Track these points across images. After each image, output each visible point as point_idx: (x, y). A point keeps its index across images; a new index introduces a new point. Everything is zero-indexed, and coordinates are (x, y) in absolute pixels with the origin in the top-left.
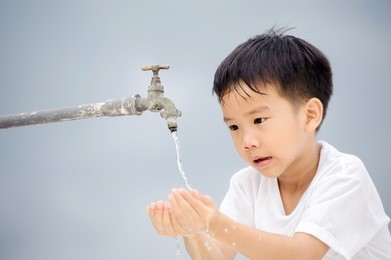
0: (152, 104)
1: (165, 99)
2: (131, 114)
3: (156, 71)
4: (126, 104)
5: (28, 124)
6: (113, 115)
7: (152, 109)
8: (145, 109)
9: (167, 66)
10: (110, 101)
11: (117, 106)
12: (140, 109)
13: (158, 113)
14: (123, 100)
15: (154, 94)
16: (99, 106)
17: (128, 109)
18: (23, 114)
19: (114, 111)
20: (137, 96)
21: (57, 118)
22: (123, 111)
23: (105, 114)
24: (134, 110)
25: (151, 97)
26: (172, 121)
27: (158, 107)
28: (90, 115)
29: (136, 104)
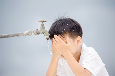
0: (41, 32)
1: (45, 30)
2: (35, 35)
3: (43, 22)
4: (34, 32)
5: (5, 38)
6: (30, 35)
7: (41, 33)
9: (46, 21)
10: (29, 31)
11: (31, 32)
12: (38, 33)
14: (33, 31)
15: (42, 29)
16: (26, 32)
17: (35, 33)
18: (3, 35)
19: (30, 34)
20: (37, 29)
21: (13, 36)
22: (33, 34)
23: (28, 35)
24: (36, 34)
25: (41, 30)
26: (47, 37)
27: (43, 33)
28: (23, 35)
29: (37, 32)
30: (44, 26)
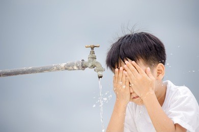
0: (90, 65)
1: (97, 62)
2: (79, 69)
3: (92, 48)
4: (77, 64)
5: (27, 73)
6: (70, 70)
7: (90, 68)
8: (87, 67)
9: (98, 45)
10: (69, 62)
11: (72, 65)
12: (84, 67)
13: (93, 69)
14: (76, 62)
15: (91, 60)
16: (63, 65)
17: (78, 67)
18: (25, 68)
19: (71, 68)
20: (83, 60)
21: (42, 71)
22: (75, 68)
23: (66, 69)
24: (81, 68)
25: (89, 61)
26: (100, 73)
27: (93, 66)
28: (58, 69)
29: (82, 65)
30: (95, 55)
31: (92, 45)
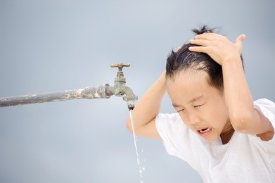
0: (117, 91)
1: (127, 88)
2: (102, 97)
3: (120, 68)
4: (98, 91)
5: (30, 103)
6: (90, 98)
7: (116, 95)
8: (112, 94)
9: (128, 64)
10: (88, 88)
11: (93, 91)
12: (109, 94)
13: (122, 97)
14: (97, 87)
15: (119, 84)
16: (80, 91)
17: (100, 94)
18: (26, 96)
19: (90, 95)
20: (107, 85)
21: (50, 99)
22: (97, 95)
23: (84, 97)
24: (104, 95)
25: (116, 86)
26: (131, 103)
27: (121, 93)
28: (73, 97)
29: (106, 91)
30: (125, 77)
31: (120, 63)
